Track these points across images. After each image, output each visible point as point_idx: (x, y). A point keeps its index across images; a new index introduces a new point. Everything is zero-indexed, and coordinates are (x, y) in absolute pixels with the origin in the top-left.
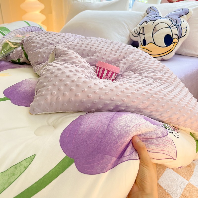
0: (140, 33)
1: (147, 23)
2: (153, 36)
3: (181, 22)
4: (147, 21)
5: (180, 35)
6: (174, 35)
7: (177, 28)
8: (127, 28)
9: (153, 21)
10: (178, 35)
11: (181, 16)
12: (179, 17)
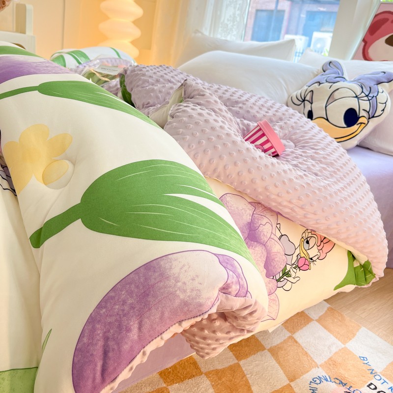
0: (306, 99)
1: (321, 85)
2: (327, 108)
3: (378, 92)
4: (321, 82)
5: (372, 113)
6: (361, 111)
7: (368, 101)
8: (284, 89)
9: (331, 84)
10: (368, 112)
11: (379, 83)
12: (376, 83)
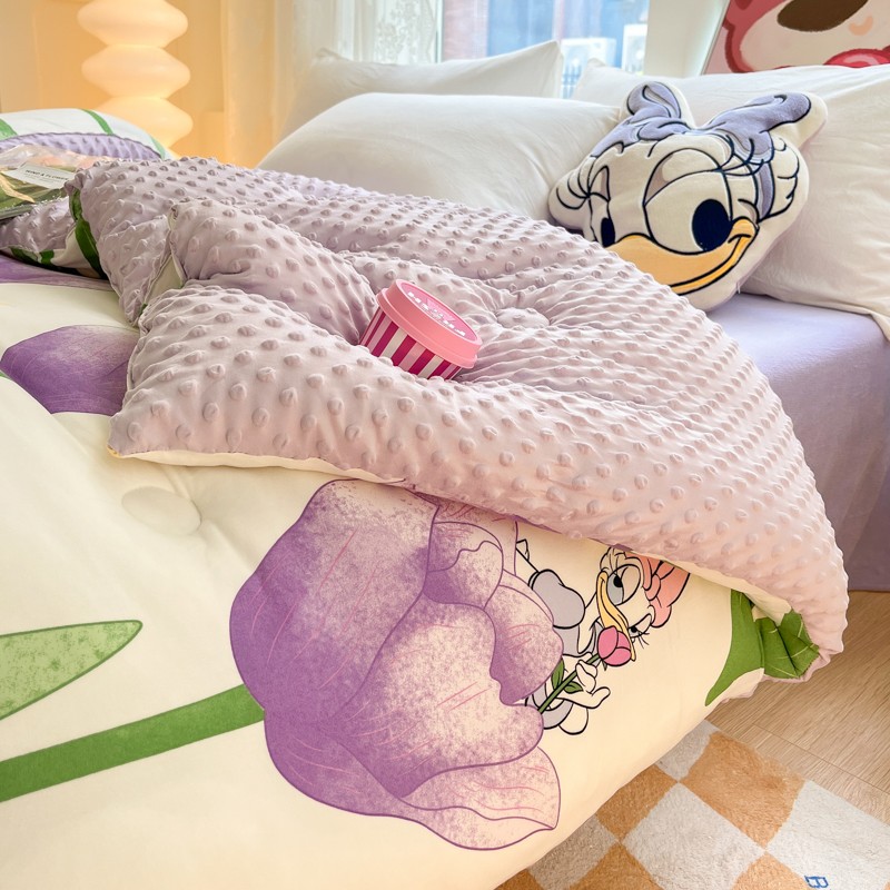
0: (593, 190)
1: (626, 149)
2: (647, 207)
3: (773, 149)
4: (625, 143)
5: (763, 209)
6: (736, 204)
7: (751, 177)
8: (535, 168)
9: (652, 143)
10: (754, 206)
11: (773, 125)
12: (764, 128)
